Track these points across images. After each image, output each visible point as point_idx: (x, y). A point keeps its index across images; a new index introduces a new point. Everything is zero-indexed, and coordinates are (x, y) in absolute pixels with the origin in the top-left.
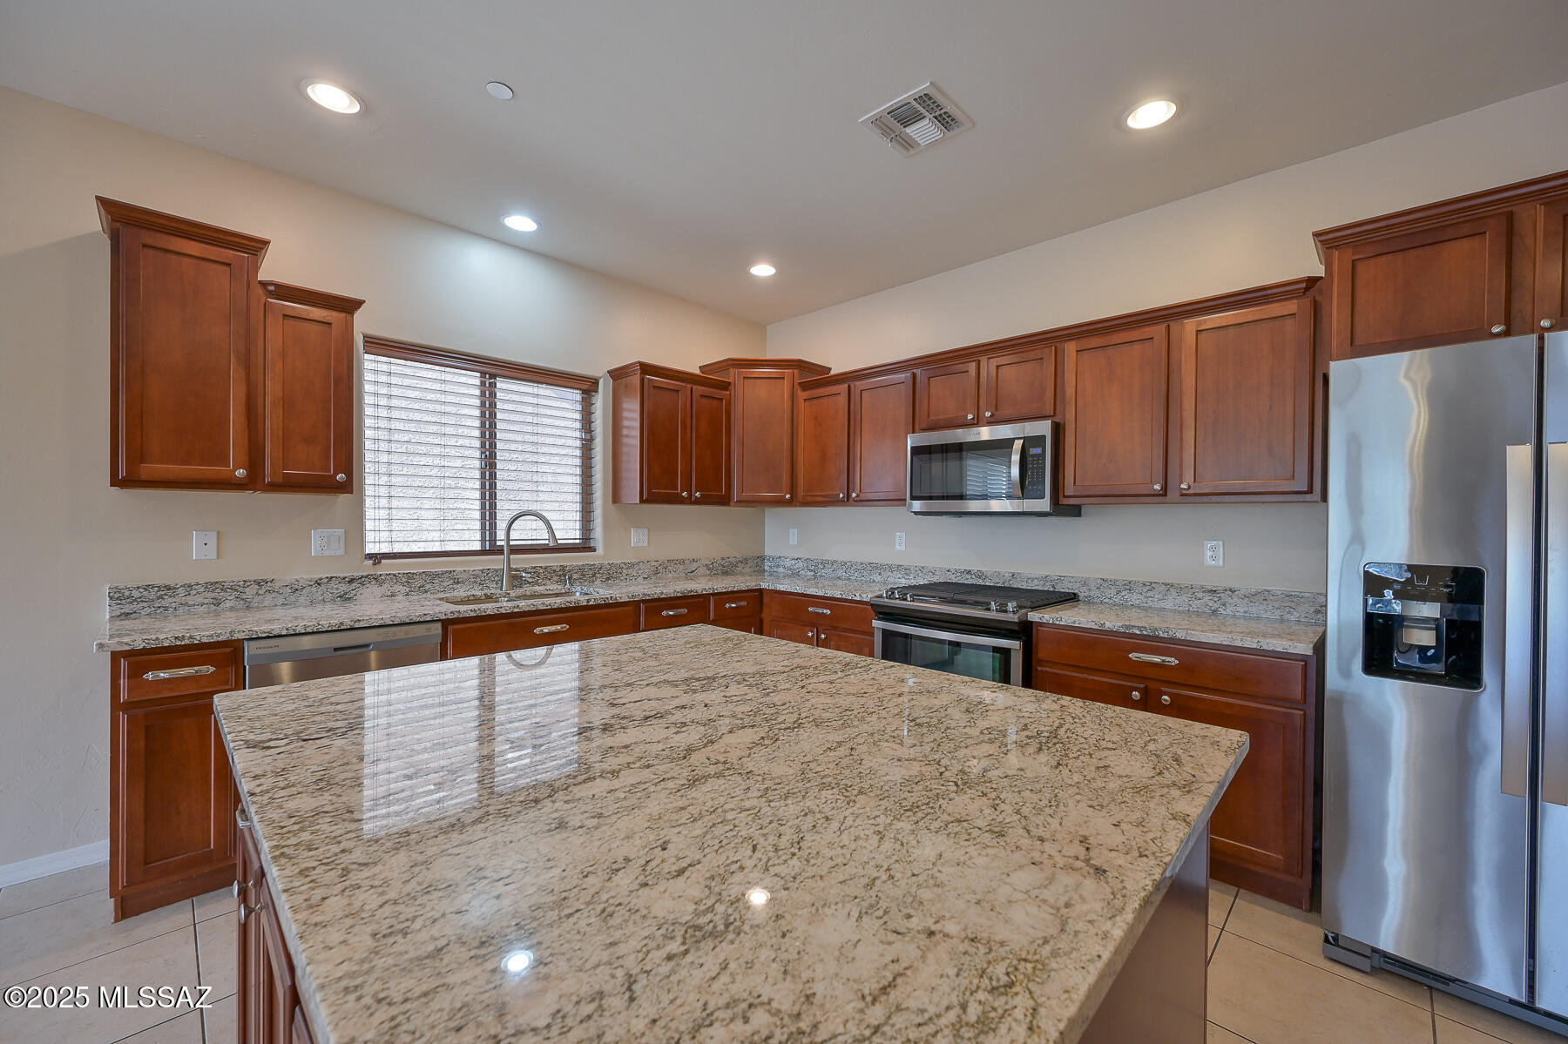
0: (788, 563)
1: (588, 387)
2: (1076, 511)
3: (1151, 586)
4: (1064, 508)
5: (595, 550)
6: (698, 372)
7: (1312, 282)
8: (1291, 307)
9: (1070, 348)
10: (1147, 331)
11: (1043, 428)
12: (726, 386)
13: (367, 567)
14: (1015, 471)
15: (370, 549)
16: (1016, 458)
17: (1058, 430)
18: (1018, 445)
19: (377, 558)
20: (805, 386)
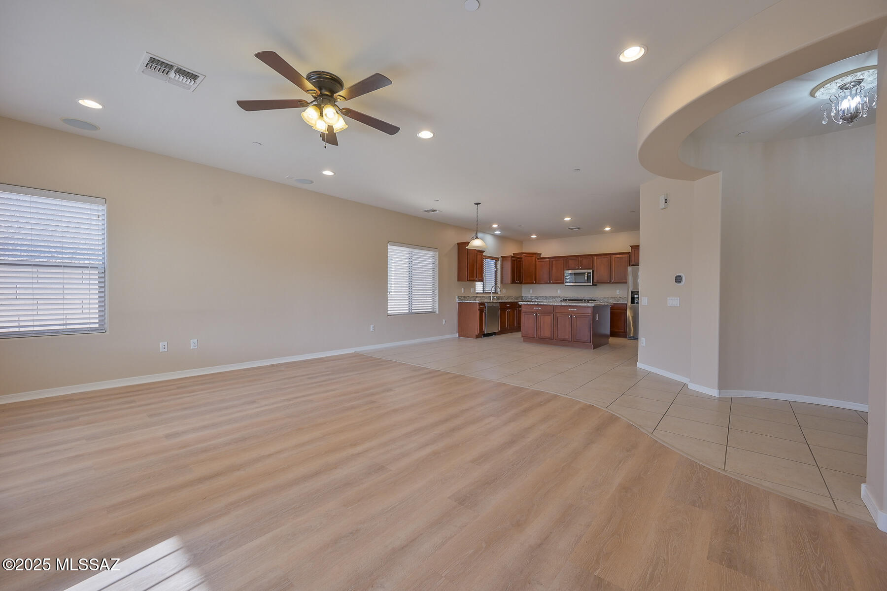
0: (530, 297)
1: (497, 259)
2: (596, 285)
3: (608, 298)
4: (594, 285)
5: (498, 293)
6: (513, 255)
7: (629, 252)
8: (626, 255)
9: (595, 257)
10: (608, 256)
11: (591, 271)
12: (521, 258)
13: (476, 295)
14: (586, 278)
15: (476, 292)
16: (586, 276)
17: (593, 271)
18: (587, 273)
19: (477, 293)
20: (538, 259)
